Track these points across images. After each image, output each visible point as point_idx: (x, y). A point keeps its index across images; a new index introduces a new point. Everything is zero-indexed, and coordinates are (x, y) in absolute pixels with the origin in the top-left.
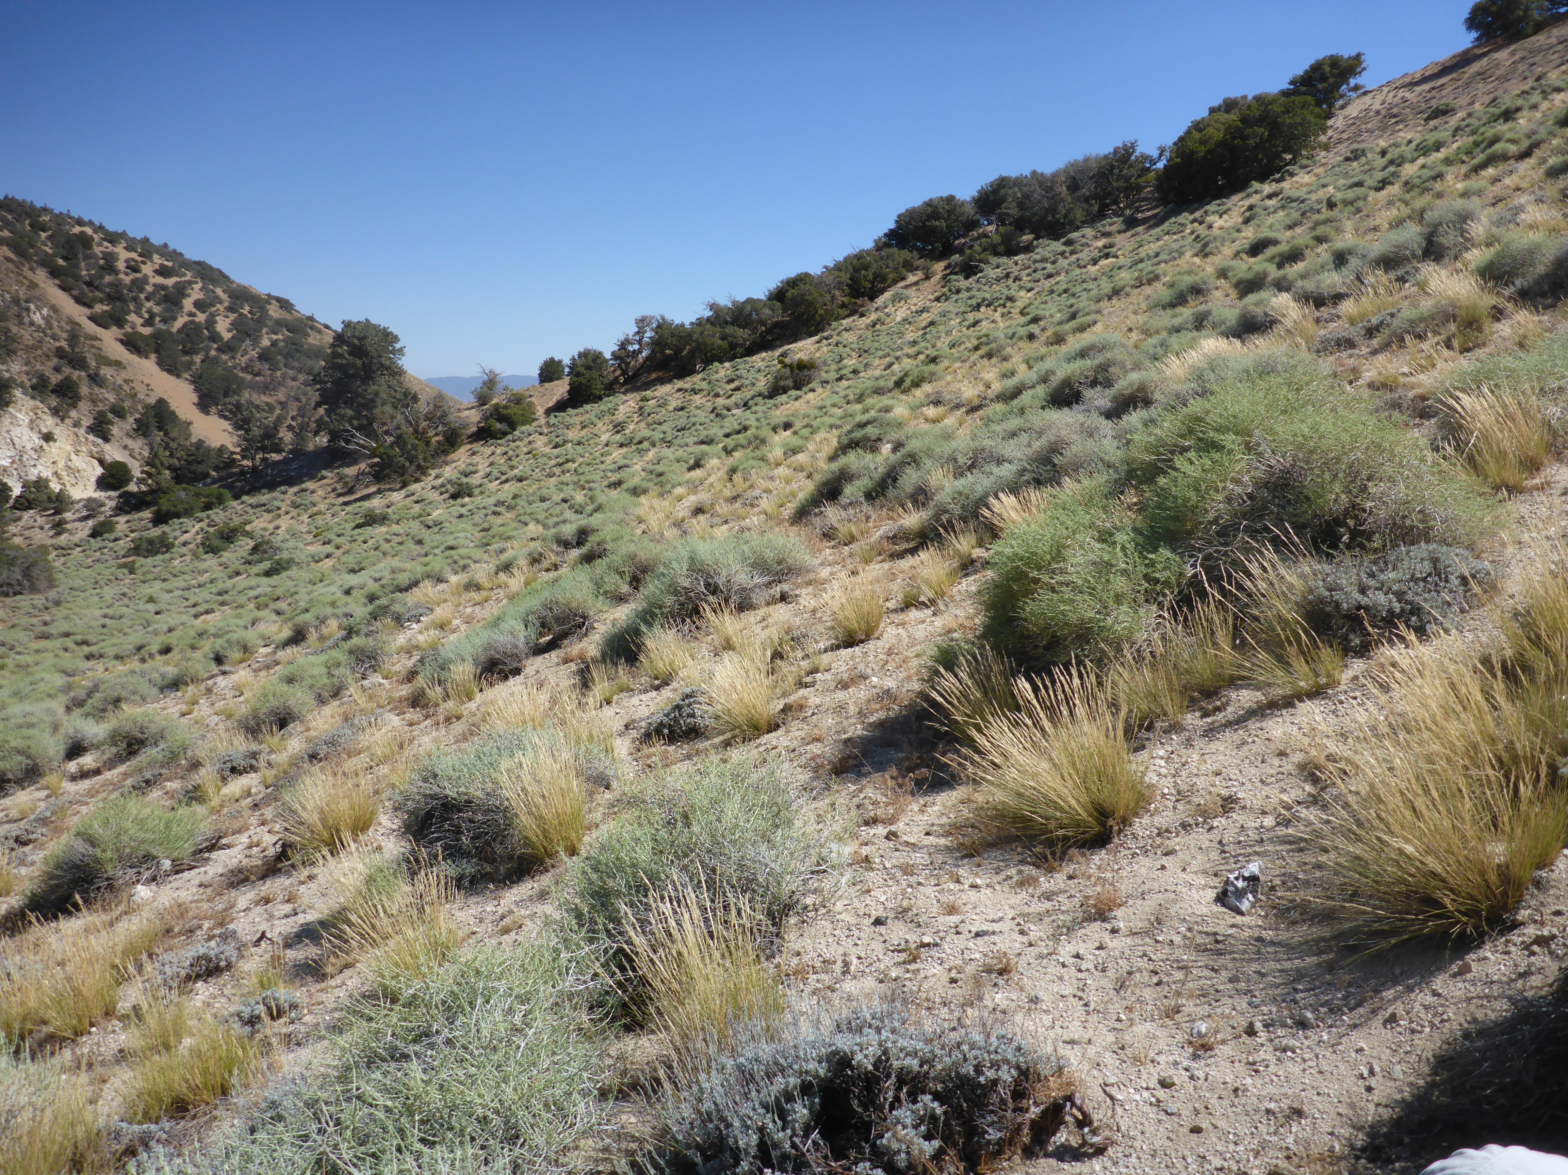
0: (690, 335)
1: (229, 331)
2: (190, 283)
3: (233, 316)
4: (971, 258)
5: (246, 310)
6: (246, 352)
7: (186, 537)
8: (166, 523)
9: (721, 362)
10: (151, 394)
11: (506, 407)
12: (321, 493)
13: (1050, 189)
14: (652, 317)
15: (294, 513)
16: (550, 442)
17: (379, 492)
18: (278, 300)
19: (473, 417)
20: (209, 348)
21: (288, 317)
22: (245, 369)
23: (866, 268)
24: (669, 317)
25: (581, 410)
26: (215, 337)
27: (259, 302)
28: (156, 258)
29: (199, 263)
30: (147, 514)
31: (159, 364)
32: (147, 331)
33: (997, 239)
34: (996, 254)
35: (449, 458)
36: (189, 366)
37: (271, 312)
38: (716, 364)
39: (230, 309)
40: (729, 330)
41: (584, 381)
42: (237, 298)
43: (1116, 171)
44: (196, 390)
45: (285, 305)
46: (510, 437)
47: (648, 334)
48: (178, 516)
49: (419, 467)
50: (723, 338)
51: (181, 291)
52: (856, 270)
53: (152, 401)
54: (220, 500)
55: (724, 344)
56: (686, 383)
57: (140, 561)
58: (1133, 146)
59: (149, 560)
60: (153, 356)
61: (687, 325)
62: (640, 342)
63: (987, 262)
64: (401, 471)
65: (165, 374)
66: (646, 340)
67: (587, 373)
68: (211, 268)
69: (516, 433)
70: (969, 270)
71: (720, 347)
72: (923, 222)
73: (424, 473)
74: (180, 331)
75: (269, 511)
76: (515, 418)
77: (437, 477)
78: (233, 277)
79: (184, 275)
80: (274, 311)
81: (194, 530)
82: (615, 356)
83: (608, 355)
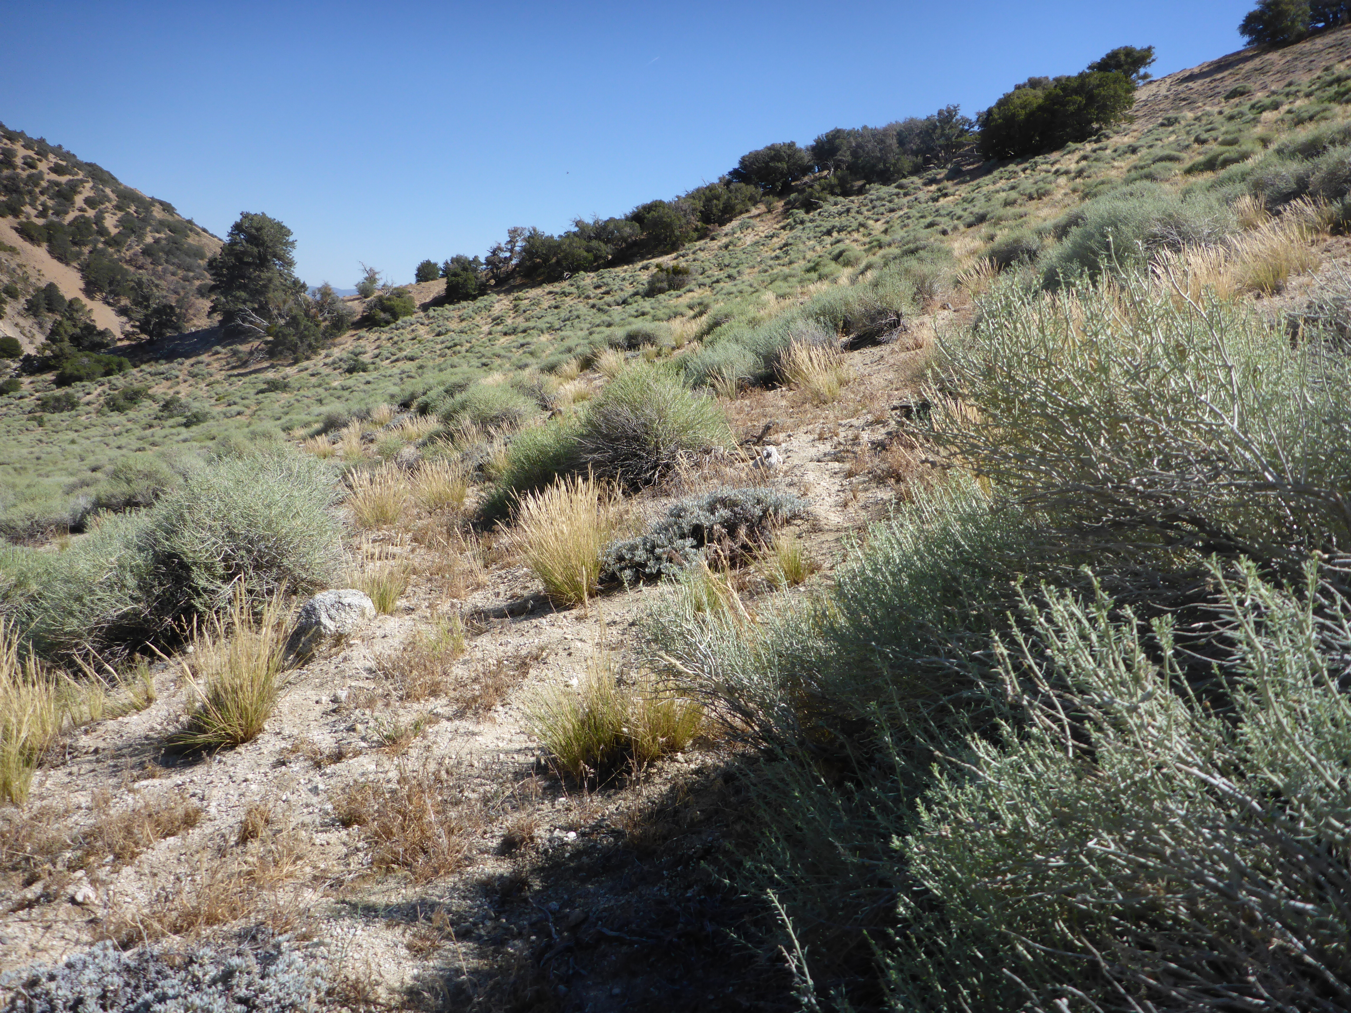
0: (559, 246)
1: (116, 227)
2: (82, 181)
3: (120, 214)
4: (811, 195)
5: (132, 209)
6: (130, 247)
7: (88, 398)
8: (69, 385)
9: (586, 270)
10: (42, 279)
11: (388, 299)
12: (216, 365)
13: (882, 141)
14: (523, 229)
15: (191, 381)
16: (433, 330)
17: (272, 366)
18: (161, 203)
19: (358, 308)
20: (96, 242)
21: (170, 218)
22: (129, 262)
23: (718, 198)
24: (540, 229)
25: (457, 306)
26: (103, 231)
27: (145, 204)
28: (51, 157)
29: (90, 165)
30: (50, 376)
31: (50, 252)
32: (40, 222)
33: (834, 181)
34: (833, 193)
35: (337, 340)
36: (78, 255)
37: (155, 213)
38: (582, 273)
39: (118, 208)
40: (594, 243)
41: (460, 280)
42: (125, 198)
43: (938, 131)
44: (83, 277)
45: (167, 208)
46: (393, 325)
47: (519, 244)
48: (80, 379)
49: (310, 345)
50: (588, 251)
51: (73, 188)
52: (708, 200)
53: (43, 285)
54: (120, 368)
55: (590, 256)
56: (557, 287)
57: (47, 416)
58: (956, 109)
59: (56, 415)
60: (45, 245)
61: (556, 236)
62: (511, 250)
63: (825, 200)
64: (294, 349)
65: (55, 261)
66: (517, 249)
67: (464, 274)
68: (101, 170)
69: (399, 322)
70: (809, 206)
71: (586, 258)
72: (767, 163)
73: (315, 353)
74: (70, 224)
75: (167, 379)
76: (397, 309)
77: (327, 356)
78: (121, 180)
79: (77, 174)
80: (157, 213)
81: (96, 393)
82: (489, 262)
83: (482, 260)
